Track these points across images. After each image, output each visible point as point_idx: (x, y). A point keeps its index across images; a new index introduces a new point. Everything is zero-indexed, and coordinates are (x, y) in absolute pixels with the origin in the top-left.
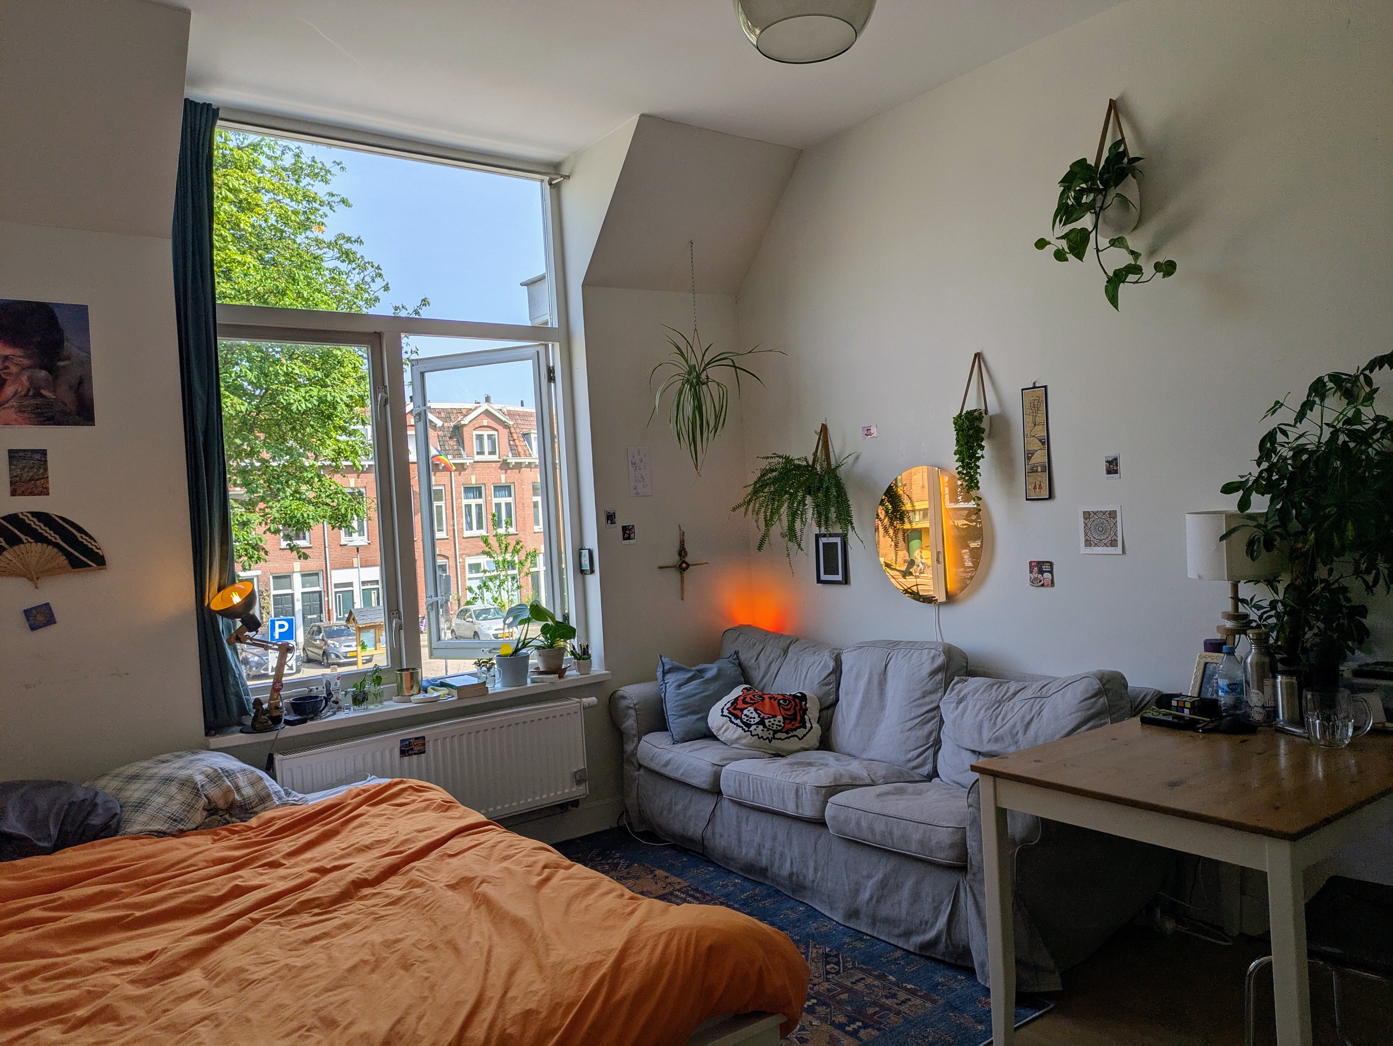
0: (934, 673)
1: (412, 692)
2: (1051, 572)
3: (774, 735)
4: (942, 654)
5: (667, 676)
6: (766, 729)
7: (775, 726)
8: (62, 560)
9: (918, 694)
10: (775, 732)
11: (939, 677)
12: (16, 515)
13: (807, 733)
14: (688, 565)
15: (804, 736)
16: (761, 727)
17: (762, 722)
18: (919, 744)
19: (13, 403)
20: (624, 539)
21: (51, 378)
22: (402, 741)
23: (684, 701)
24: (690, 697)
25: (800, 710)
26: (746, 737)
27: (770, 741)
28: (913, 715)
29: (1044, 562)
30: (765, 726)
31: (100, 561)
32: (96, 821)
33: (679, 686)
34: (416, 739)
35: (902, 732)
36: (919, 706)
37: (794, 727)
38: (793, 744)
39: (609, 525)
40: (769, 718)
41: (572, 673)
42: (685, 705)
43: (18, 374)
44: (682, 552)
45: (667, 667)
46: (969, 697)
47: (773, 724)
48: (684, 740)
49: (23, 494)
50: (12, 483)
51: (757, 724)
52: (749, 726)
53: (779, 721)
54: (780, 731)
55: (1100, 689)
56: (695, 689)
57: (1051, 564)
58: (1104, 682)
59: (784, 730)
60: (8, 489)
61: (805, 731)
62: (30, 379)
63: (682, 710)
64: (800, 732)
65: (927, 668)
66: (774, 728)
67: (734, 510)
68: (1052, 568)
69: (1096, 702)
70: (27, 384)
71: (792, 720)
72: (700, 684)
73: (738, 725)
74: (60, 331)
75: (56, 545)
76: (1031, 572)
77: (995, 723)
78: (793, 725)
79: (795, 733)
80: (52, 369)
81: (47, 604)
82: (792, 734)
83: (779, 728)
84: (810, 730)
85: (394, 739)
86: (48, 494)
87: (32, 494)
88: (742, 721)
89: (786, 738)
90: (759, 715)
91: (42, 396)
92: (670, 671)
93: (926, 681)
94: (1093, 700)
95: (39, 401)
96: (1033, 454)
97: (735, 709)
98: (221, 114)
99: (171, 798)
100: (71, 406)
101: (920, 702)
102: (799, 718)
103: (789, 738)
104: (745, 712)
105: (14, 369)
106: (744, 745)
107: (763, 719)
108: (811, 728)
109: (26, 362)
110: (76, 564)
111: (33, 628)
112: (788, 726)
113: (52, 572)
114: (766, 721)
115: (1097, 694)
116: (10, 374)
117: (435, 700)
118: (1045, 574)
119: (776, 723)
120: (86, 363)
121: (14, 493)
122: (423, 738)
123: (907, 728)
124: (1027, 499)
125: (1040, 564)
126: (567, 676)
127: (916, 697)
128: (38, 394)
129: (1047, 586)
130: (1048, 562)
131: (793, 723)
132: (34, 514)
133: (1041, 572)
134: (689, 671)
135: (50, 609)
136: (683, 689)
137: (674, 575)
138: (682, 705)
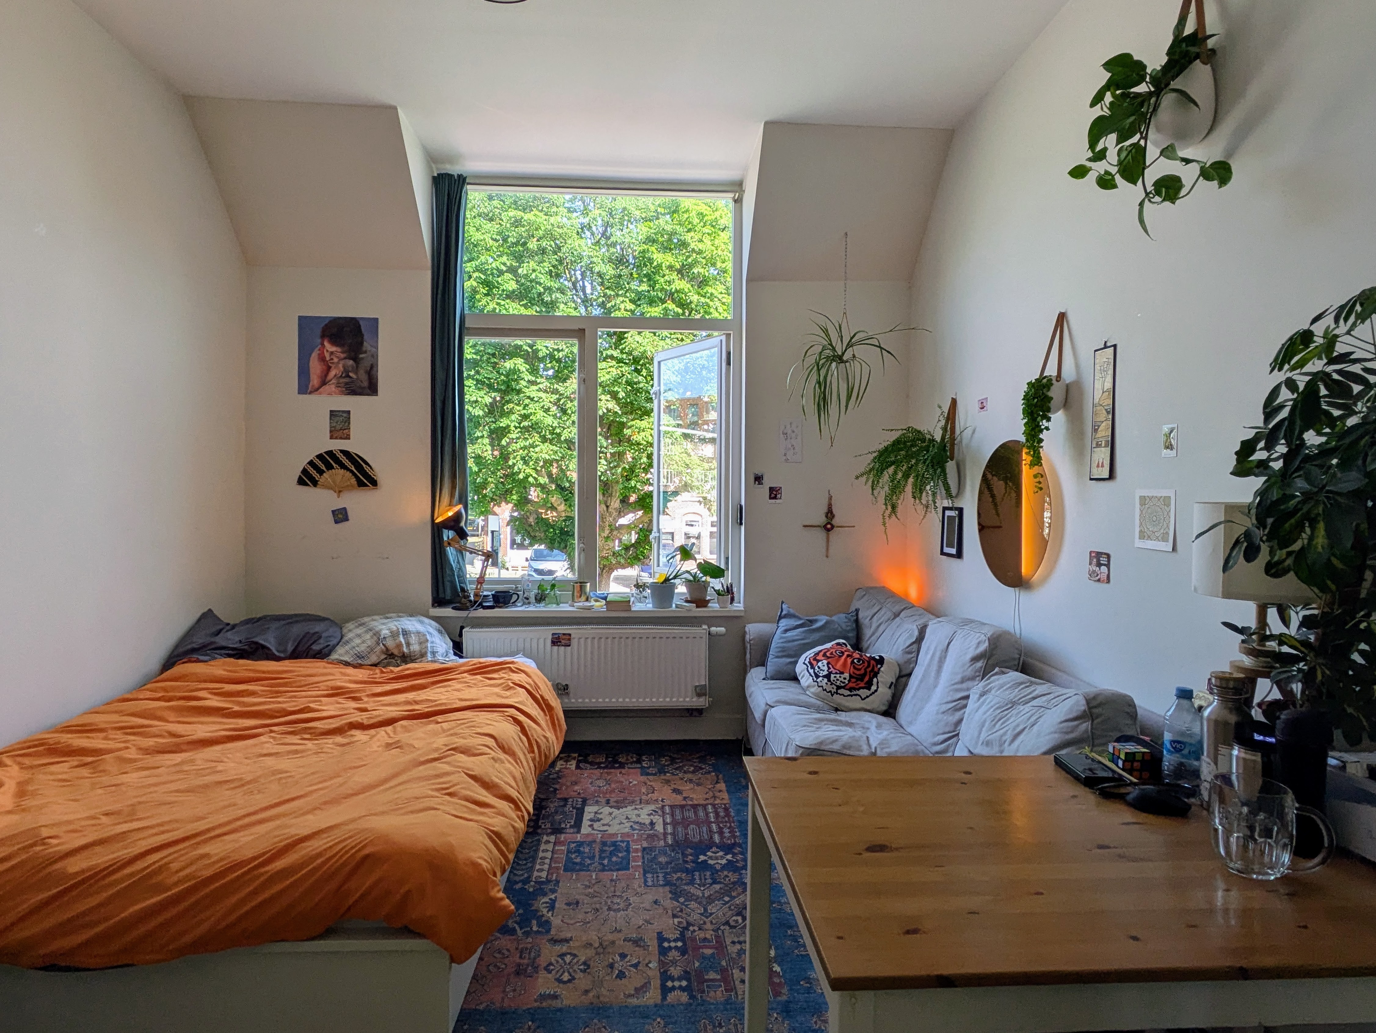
0: (975, 659)
1: (580, 600)
2: (1108, 566)
3: (837, 689)
4: (987, 642)
5: (782, 621)
6: (829, 683)
7: (838, 682)
8: (353, 481)
9: (958, 678)
10: (839, 688)
11: (979, 664)
12: (331, 451)
13: (871, 695)
14: (833, 527)
15: (867, 697)
16: (826, 680)
17: (828, 676)
18: (947, 730)
19: (333, 381)
20: (771, 498)
21: (355, 365)
22: (553, 634)
23: (785, 645)
24: (789, 642)
25: (870, 672)
26: (814, 686)
27: (832, 695)
28: (950, 699)
29: (1102, 553)
30: (829, 680)
31: (374, 483)
32: (316, 647)
33: (786, 631)
34: (564, 634)
35: (937, 713)
36: (958, 690)
37: (857, 687)
38: (855, 702)
39: (756, 486)
40: (836, 673)
41: (714, 606)
42: (783, 647)
43: (338, 363)
44: (830, 514)
45: (784, 613)
46: (993, 692)
47: (838, 680)
48: (773, 678)
49: (336, 438)
50: (331, 432)
51: (824, 676)
52: (817, 676)
53: (845, 679)
54: (843, 687)
55: (1085, 711)
56: (796, 635)
57: (1108, 556)
58: (1091, 705)
59: (847, 687)
60: (328, 435)
61: (868, 693)
62: (344, 367)
63: (779, 652)
64: (864, 693)
65: (971, 653)
66: (838, 683)
67: (857, 478)
68: (1109, 561)
69: (1077, 726)
70: (342, 369)
71: (857, 679)
72: (803, 632)
73: (811, 675)
74: (362, 336)
75: (352, 471)
76: (1090, 564)
77: (995, 725)
78: (858, 685)
79: (857, 692)
80: (356, 359)
81: (345, 509)
82: (855, 693)
83: (843, 685)
84: (873, 693)
85: (547, 633)
86: (349, 439)
87: (341, 438)
88: (814, 672)
89: (849, 695)
90: (829, 668)
91: (350, 377)
92: (786, 616)
93: (966, 667)
94: (1075, 723)
95: (347, 380)
96: (1099, 426)
97: (815, 659)
98: (467, 181)
99: (363, 642)
100: (366, 384)
101: (959, 686)
102: (867, 679)
103: (852, 696)
104: (820, 664)
105: (336, 360)
106: (812, 693)
107: (830, 673)
108: (876, 691)
109: (343, 356)
110: (361, 484)
111: (336, 522)
112: (851, 685)
113: (349, 488)
114: (832, 676)
115: (1079, 718)
116: (333, 363)
117: (589, 608)
118: (1103, 567)
119: (842, 679)
120: (375, 356)
121: (331, 438)
122: (570, 635)
123: (942, 710)
124: (1091, 479)
125: (1099, 554)
126: (711, 607)
127: (956, 681)
128: (348, 376)
129: (1103, 581)
130: (1105, 554)
131: (859, 682)
132: (342, 451)
133: (1099, 565)
134: (800, 619)
135: (346, 513)
136: (789, 634)
137: (820, 535)
138: (780, 647)
